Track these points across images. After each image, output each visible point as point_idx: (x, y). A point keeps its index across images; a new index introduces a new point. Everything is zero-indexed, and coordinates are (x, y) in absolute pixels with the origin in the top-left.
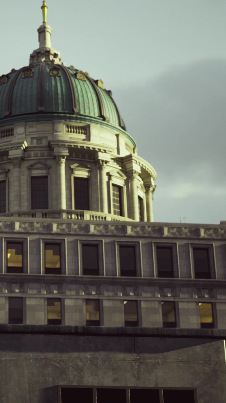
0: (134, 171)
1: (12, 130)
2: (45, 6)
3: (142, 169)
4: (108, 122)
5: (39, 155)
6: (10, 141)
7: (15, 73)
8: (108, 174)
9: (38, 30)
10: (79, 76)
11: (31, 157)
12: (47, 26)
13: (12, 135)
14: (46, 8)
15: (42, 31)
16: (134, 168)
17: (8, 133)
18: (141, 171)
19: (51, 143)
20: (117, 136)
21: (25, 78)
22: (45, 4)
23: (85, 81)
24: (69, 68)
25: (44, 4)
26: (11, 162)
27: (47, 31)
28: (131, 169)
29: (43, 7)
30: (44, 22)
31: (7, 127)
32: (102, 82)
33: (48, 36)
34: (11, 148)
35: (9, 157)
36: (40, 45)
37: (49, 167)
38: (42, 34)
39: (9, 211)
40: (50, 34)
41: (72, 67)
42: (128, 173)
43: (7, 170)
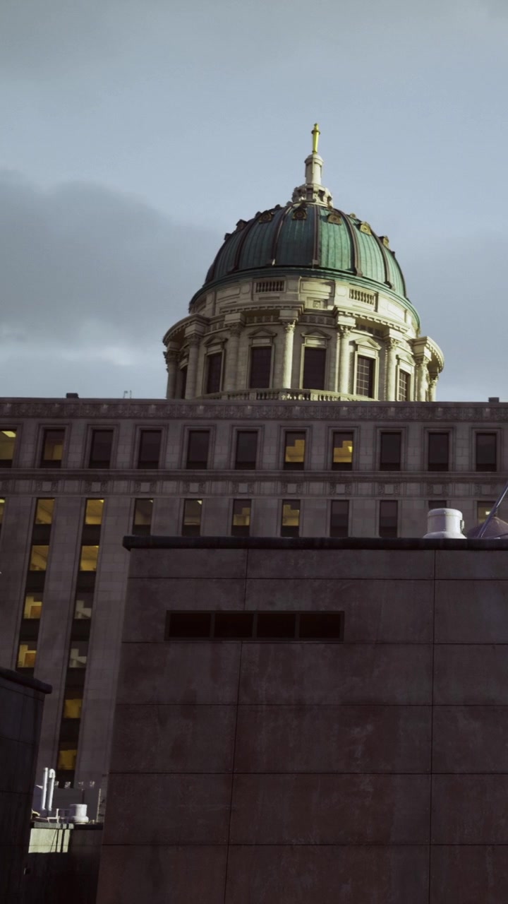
0: (425, 358)
1: (282, 283)
2: (317, 131)
3: (434, 356)
4: (394, 290)
5: (317, 321)
6: (278, 298)
7: (280, 211)
8: (397, 357)
9: (306, 162)
10: (362, 227)
11: (305, 322)
12: (316, 156)
13: (281, 290)
14: (318, 133)
15: (309, 162)
16: (425, 354)
17: (262, 288)
18: (432, 358)
19: (339, 309)
20: (405, 312)
21: (296, 220)
22: (318, 129)
23: (368, 235)
24: (349, 216)
25: (315, 129)
26: (281, 324)
27: (315, 163)
28: (421, 354)
29: (314, 132)
30: (314, 151)
31: (275, 279)
32: (388, 240)
33: (316, 169)
34: (285, 307)
35: (280, 318)
36: (307, 180)
37: (329, 338)
38: (309, 167)
39: (273, 387)
40: (321, 166)
41: (354, 216)
42: (418, 359)
43: (274, 335)
